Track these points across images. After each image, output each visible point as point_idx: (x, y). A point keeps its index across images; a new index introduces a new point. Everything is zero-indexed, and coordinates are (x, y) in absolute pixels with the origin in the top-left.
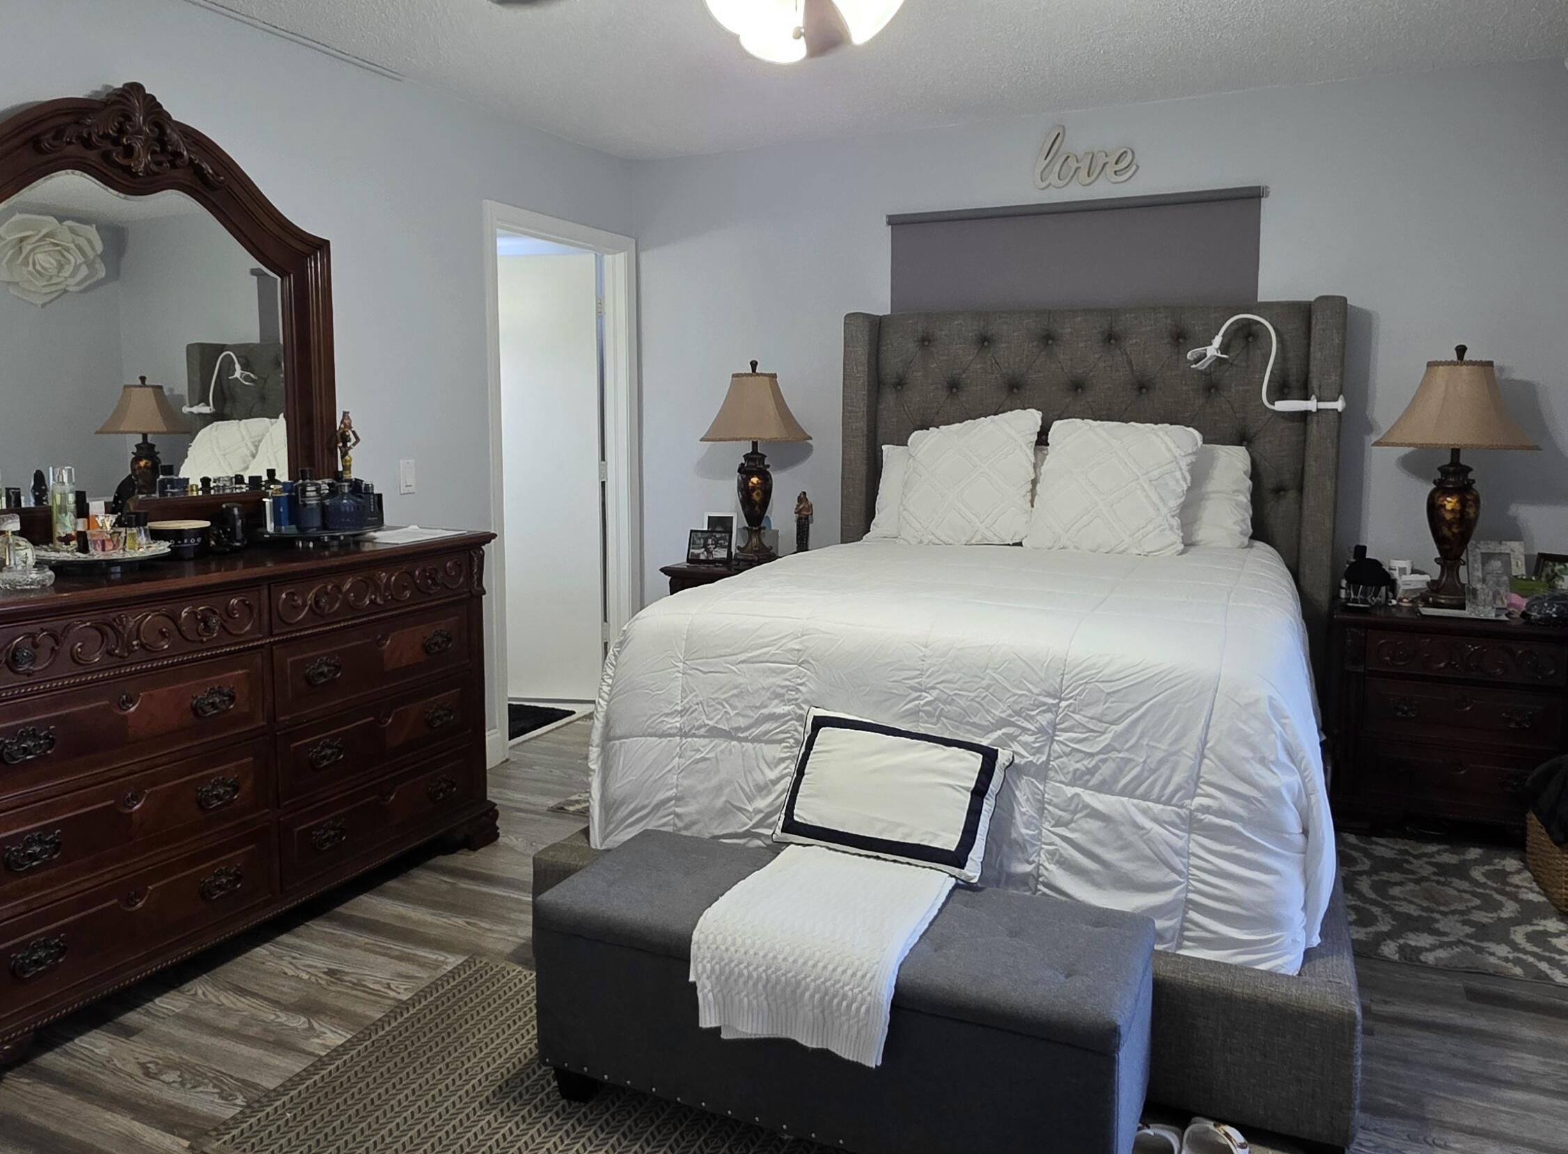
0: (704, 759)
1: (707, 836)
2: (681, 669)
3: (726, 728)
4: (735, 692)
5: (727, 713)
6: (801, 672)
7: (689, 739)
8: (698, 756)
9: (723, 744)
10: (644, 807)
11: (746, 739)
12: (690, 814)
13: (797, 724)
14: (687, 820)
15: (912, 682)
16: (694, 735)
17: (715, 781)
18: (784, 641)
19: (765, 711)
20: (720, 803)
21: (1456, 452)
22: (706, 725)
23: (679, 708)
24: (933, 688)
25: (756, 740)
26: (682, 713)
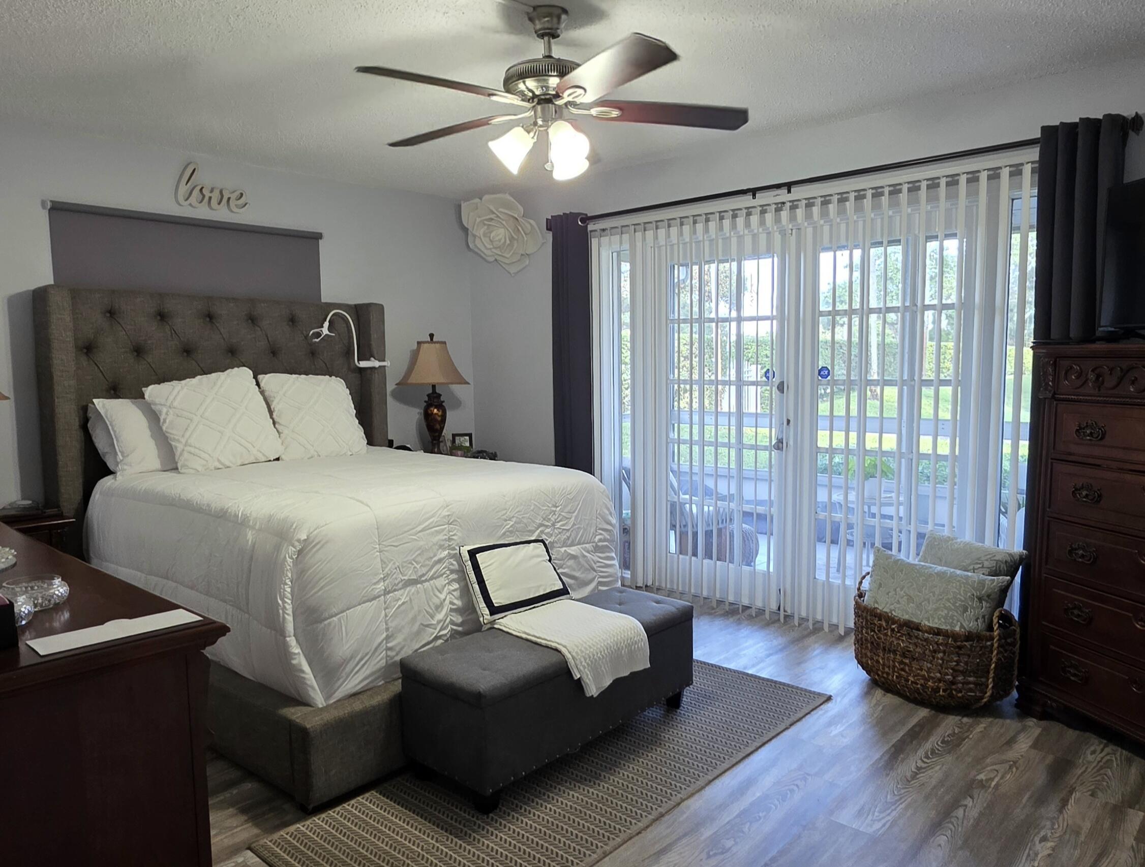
0: (403, 603)
1: (411, 652)
2: (378, 549)
3: (415, 578)
4: (418, 552)
5: (415, 567)
6: (452, 528)
7: (391, 595)
8: (400, 603)
9: (413, 589)
10: (367, 654)
11: (426, 581)
12: (399, 643)
13: (452, 560)
14: (397, 649)
15: (504, 517)
16: (395, 590)
17: (411, 616)
18: (440, 512)
19: (436, 559)
20: (416, 627)
21: (434, 387)
22: (402, 580)
23: (382, 576)
24: (513, 517)
25: (432, 578)
26: (384, 579)
